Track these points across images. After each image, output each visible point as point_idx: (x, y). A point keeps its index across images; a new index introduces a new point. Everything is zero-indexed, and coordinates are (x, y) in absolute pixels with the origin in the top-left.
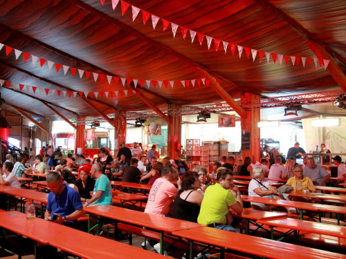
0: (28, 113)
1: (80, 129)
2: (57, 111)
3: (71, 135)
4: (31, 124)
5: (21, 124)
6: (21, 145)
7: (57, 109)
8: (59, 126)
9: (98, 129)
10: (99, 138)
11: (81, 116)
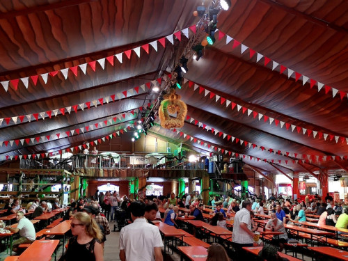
0: (259, 169)
1: (295, 181)
2: (279, 169)
3: (290, 185)
4: (261, 177)
5: (254, 177)
6: (254, 191)
7: (278, 167)
8: (280, 178)
9: (308, 181)
10: (310, 188)
11: (295, 172)
